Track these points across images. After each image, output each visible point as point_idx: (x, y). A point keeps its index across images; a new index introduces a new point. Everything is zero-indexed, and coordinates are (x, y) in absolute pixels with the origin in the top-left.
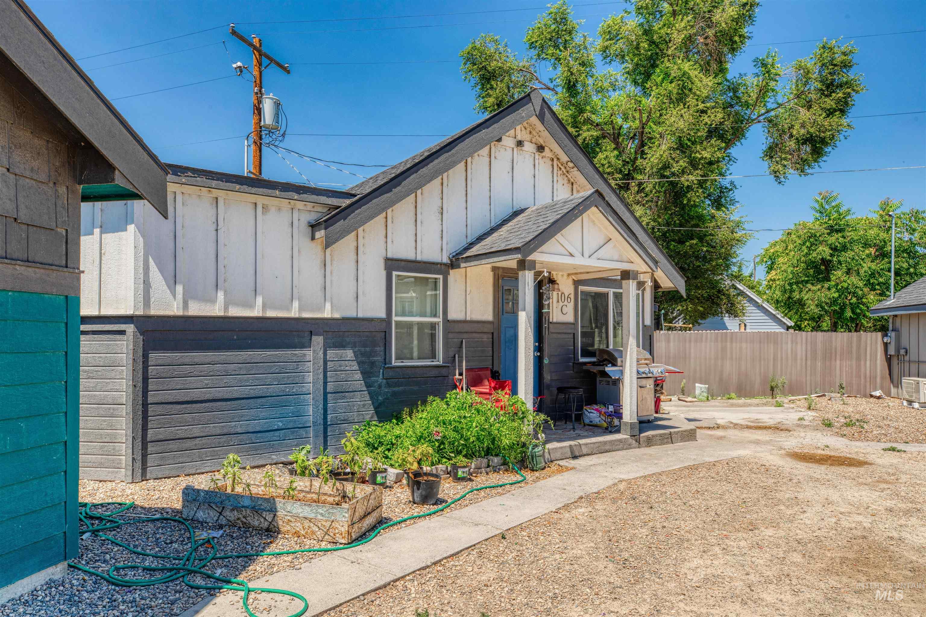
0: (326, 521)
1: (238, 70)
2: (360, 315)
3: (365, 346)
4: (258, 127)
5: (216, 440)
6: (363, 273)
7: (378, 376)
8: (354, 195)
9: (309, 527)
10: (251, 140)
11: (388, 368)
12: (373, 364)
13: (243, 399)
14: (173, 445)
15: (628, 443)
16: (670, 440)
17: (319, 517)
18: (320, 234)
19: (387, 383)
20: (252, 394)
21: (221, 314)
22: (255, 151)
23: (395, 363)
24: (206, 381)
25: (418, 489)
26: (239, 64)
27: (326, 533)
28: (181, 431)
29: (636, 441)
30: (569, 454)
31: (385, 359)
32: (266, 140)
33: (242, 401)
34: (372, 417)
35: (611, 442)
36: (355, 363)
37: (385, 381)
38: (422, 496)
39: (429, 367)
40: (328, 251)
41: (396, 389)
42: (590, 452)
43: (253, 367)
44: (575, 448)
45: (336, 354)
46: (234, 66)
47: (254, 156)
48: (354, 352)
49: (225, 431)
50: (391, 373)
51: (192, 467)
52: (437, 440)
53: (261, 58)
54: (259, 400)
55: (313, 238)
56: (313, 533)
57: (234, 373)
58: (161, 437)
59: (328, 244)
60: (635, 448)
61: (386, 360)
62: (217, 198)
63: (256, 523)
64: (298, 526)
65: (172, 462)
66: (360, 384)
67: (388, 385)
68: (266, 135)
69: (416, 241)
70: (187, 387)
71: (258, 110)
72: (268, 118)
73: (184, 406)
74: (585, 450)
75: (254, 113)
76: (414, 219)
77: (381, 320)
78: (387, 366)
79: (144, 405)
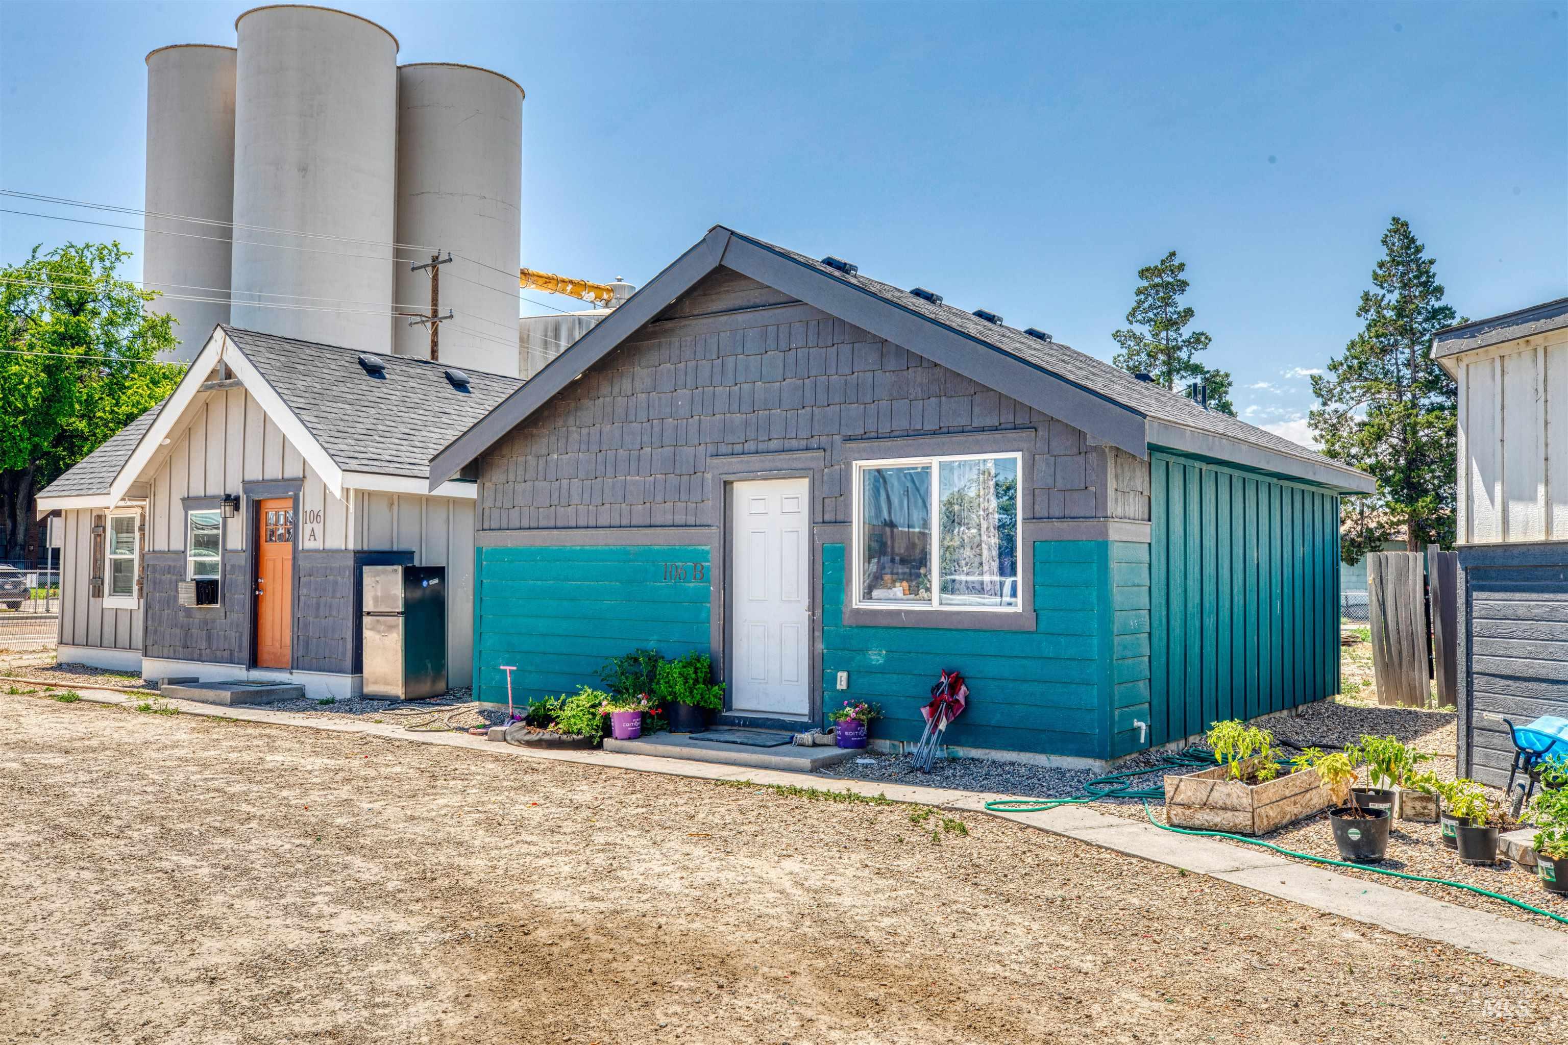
14: (1497, 740)
21: (1541, 537)
24: (1530, 646)
62: (1535, 350)
70: (1509, 653)
73: (1508, 683)
79: (1469, 673)
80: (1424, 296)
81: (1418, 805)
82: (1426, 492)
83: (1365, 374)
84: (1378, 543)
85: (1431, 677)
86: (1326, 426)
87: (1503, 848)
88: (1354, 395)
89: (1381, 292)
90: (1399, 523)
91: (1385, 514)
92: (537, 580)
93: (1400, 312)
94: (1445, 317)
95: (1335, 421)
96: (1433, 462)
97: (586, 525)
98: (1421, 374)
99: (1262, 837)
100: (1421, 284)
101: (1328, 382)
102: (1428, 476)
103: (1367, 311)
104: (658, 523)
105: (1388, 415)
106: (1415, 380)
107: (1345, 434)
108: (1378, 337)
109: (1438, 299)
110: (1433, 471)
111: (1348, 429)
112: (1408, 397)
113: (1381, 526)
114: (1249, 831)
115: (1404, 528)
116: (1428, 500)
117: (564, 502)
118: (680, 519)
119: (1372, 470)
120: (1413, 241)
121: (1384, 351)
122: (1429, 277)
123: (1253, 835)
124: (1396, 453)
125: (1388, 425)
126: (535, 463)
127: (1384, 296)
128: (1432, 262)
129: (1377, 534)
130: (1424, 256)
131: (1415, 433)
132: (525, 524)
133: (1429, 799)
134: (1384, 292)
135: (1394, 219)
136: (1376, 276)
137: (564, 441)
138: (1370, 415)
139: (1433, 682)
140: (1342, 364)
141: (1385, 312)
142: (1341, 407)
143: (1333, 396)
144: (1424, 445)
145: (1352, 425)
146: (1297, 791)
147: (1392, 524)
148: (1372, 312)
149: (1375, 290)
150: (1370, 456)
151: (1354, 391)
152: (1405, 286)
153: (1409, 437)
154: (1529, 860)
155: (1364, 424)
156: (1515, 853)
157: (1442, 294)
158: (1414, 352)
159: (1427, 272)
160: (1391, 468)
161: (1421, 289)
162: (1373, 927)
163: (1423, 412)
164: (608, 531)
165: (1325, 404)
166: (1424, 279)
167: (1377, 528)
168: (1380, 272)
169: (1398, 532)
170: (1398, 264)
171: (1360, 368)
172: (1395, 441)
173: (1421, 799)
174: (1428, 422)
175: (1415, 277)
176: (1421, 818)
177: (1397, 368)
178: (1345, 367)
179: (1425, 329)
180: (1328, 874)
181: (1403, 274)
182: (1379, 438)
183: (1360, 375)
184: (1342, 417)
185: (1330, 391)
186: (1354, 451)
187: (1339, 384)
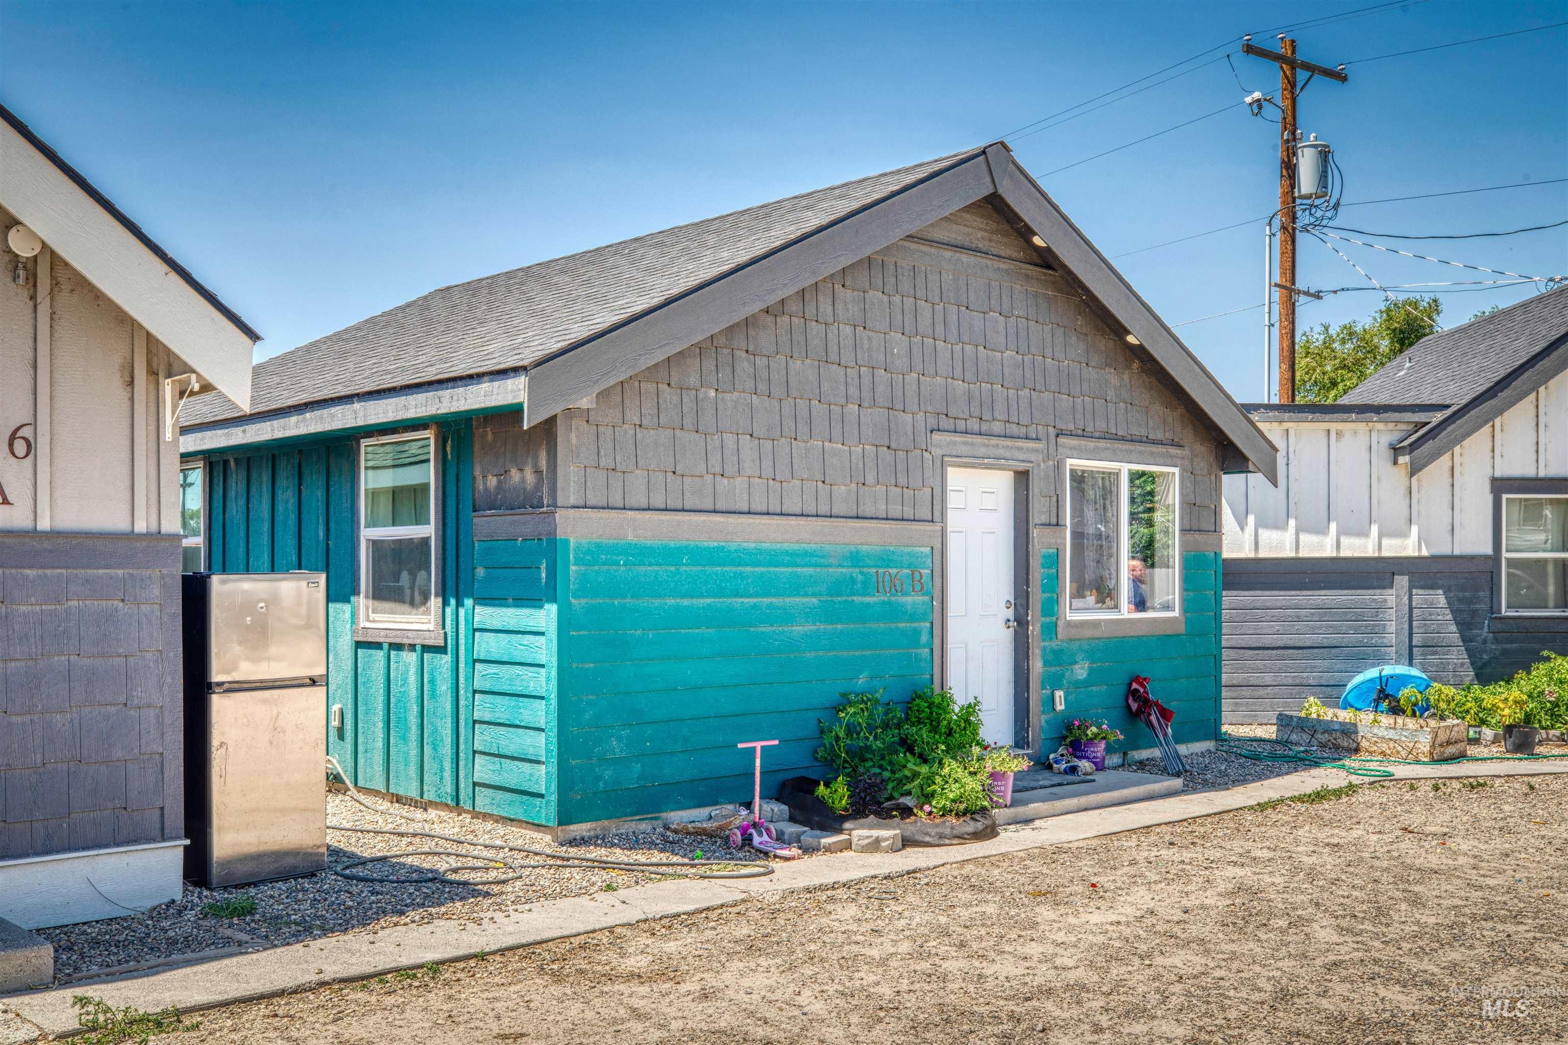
0: (1410, 742)
1: (1255, 106)
2: (1457, 552)
3: (1463, 589)
4: (1290, 199)
5: (1288, 690)
6: (1461, 499)
7: (1482, 629)
8: (1448, 406)
9: (1394, 747)
10: (1277, 223)
11: (1496, 618)
12: (1474, 613)
13: (1316, 648)
14: (1246, 692)
17: (1403, 738)
18: (1404, 459)
19: (1496, 638)
20: (1326, 643)
22: (1284, 242)
23: (1504, 612)
24: (1277, 626)
25: (1510, 737)
26: (1257, 95)
27: (1410, 753)
28: (1255, 678)
31: (1491, 607)
32: (1304, 219)
33: (1316, 650)
34: (1472, 680)
36: (1448, 611)
37: (1491, 635)
38: (1514, 744)
39: (1558, 618)
40: (1414, 479)
41: (1508, 646)
43: (1325, 613)
45: (1424, 596)
46: (1248, 100)
47: (1282, 254)
48: (1447, 597)
49: (1297, 681)
50: (1499, 626)
51: (1265, 717)
52: (1549, 701)
53: (1294, 75)
54: (1334, 651)
55: (1395, 463)
56: (1398, 752)
57: (1305, 619)
58: (1235, 682)
59: (1414, 471)
61: (1494, 606)
62: (1287, 430)
63: (1346, 744)
64: (1384, 747)
65: (1245, 709)
66: (1456, 638)
67: (1496, 640)
68: (1304, 210)
69: (1537, 452)
70: (1258, 632)
71: (1289, 169)
72: (1307, 182)
73: (1256, 652)
75: (1282, 176)
76: (1534, 424)
77: (1486, 557)
78: (1494, 615)
92: (683, 596)
97: (765, 510)
104: (869, 515)
117: (730, 470)
118: (895, 510)
126: (676, 399)
132: (659, 502)
137: (728, 371)
164: (802, 521)
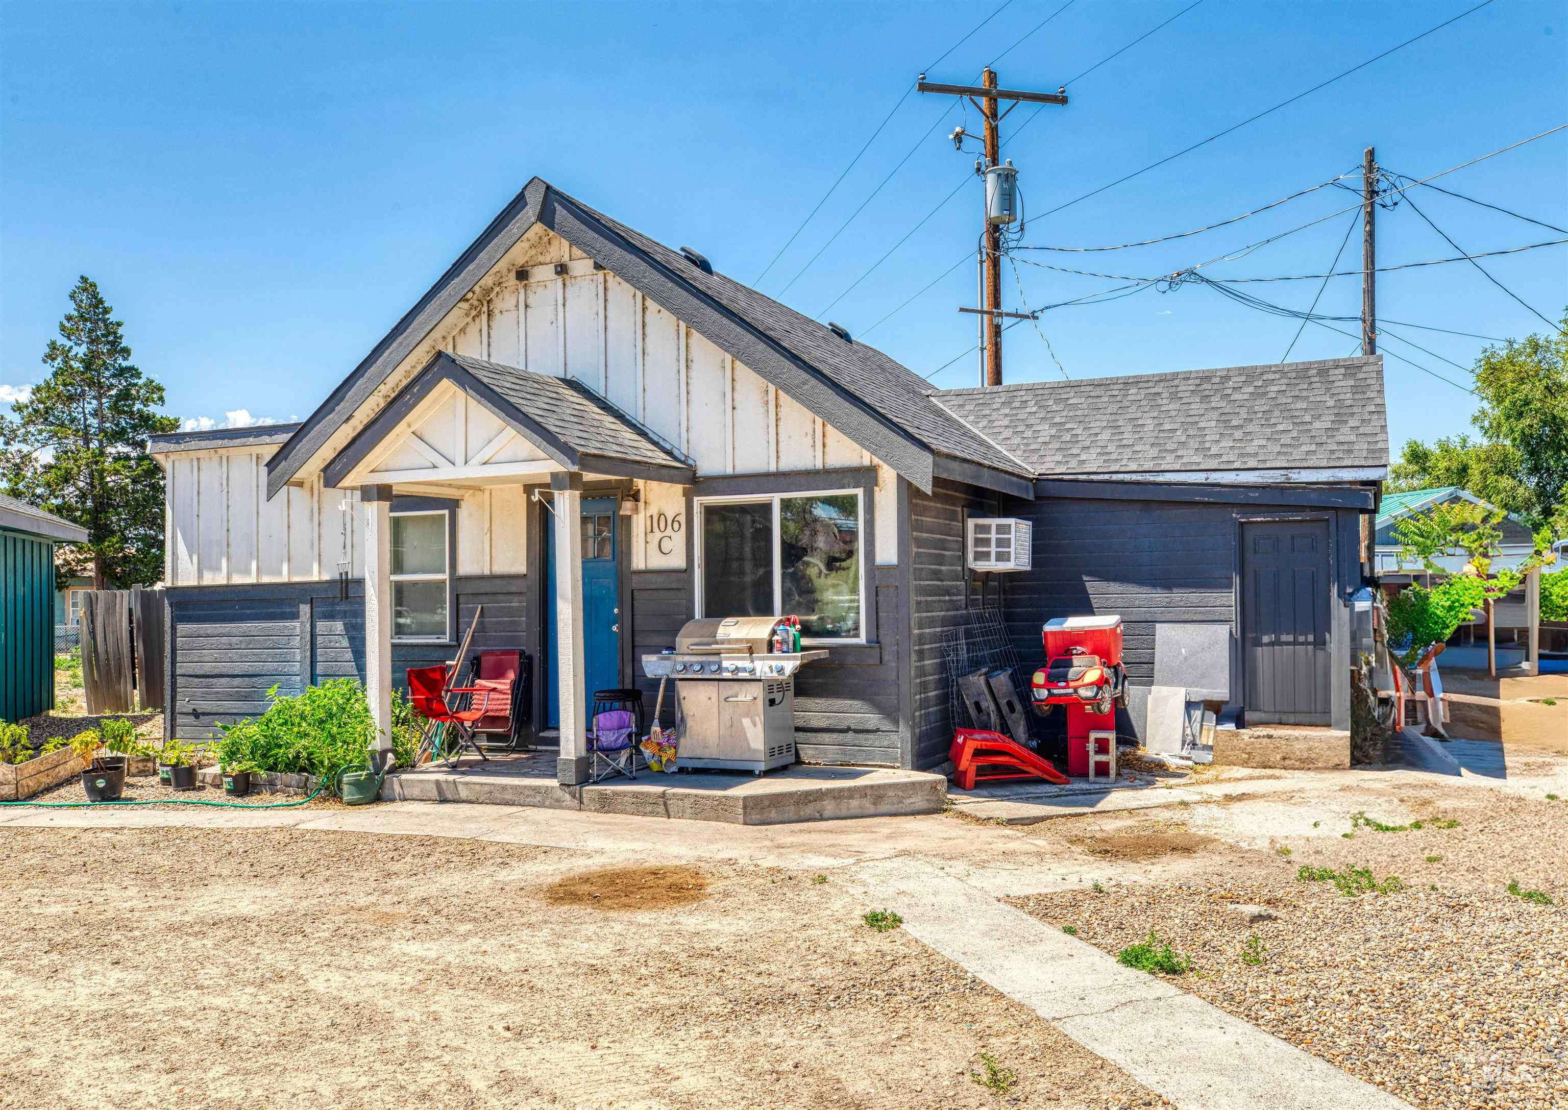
3: (356, 615)
13: (243, 676)
15: (555, 796)
16: (661, 809)
20: (251, 671)
21: (224, 582)
24: (216, 654)
29: (574, 797)
30: (434, 794)
35: (515, 787)
36: (345, 638)
42: (474, 798)
44: (444, 786)
45: (326, 626)
48: (345, 624)
57: (236, 646)
60: (570, 808)
62: (221, 457)
70: (202, 659)
73: (200, 679)
74: (464, 793)
79: (173, 676)
80: (111, 353)
81: (140, 765)
82: (113, 533)
83: (51, 419)
84: (64, 579)
85: (135, 688)
86: (9, 465)
87: (201, 778)
88: (40, 438)
89: (69, 344)
90: (86, 560)
91: (72, 552)
93: (88, 364)
94: (132, 376)
95: (18, 461)
96: (119, 506)
98: (108, 425)
99: (25, 800)
100: (109, 342)
101: (11, 423)
102: (114, 519)
103: (53, 359)
105: (76, 460)
106: (102, 430)
107: (29, 474)
108: (65, 385)
109: (125, 359)
110: (119, 514)
111: (32, 470)
112: (94, 445)
113: (67, 563)
114: (13, 797)
115: (91, 565)
116: (115, 540)
119: (59, 510)
120: (101, 302)
121: (71, 398)
122: (116, 337)
123: (17, 800)
124: (83, 496)
125: (75, 470)
127: (71, 348)
128: (119, 324)
129: (63, 571)
130: (112, 317)
131: (102, 478)
133: (148, 760)
134: (71, 343)
135: (82, 277)
136: (63, 328)
138: (58, 458)
139: (136, 692)
140: (27, 407)
141: (72, 363)
142: (25, 449)
143: (16, 436)
144: (112, 489)
145: (37, 465)
146: (49, 766)
147: (79, 561)
148: (59, 360)
149: (62, 341)
150: (56, 497)
151: (40, 434)
152: (92, 342)
153: (96, 482)
154: (218, 782)
155: (51, 467)
156: (209, 779)
157: (129, 355)
158: (102, 404)
159: (115, 333)
160: (78, 510)
161: (109, 347)
162: (122, 828)
163: (110, 460)
165: (7, 443)
166: (111, 338)
167: (63, 565)
168: (68, 325)
169: (85, 569)
170: (86, 320)
171: (47, 413)
172: (81, 484)
173: (143, 760)
174: (115, 469)
175: (103, 335)
176: (143, 773)
177: (85, 416)
178: (30, 409)
179: (112, 385)
180: (82, 812)
181: (91, 331)
182: (66, 481)
183: (46, 419)
184: (26, 458)
185: (13, 431)
186: (39, 491)
187: (23, 425)
